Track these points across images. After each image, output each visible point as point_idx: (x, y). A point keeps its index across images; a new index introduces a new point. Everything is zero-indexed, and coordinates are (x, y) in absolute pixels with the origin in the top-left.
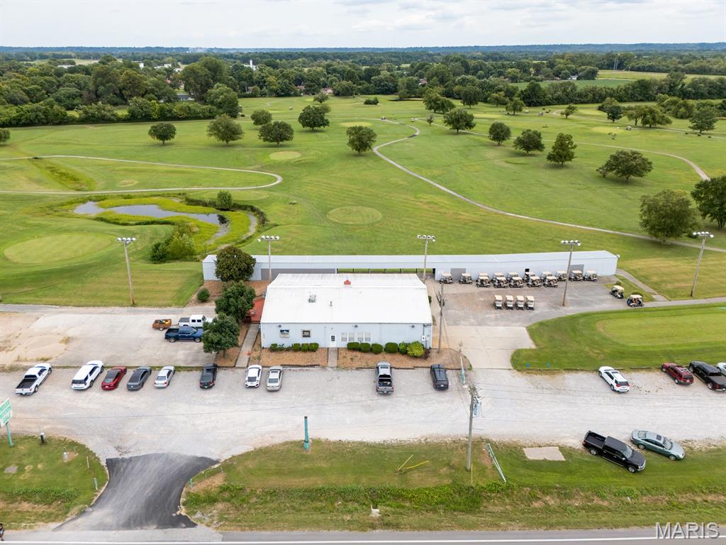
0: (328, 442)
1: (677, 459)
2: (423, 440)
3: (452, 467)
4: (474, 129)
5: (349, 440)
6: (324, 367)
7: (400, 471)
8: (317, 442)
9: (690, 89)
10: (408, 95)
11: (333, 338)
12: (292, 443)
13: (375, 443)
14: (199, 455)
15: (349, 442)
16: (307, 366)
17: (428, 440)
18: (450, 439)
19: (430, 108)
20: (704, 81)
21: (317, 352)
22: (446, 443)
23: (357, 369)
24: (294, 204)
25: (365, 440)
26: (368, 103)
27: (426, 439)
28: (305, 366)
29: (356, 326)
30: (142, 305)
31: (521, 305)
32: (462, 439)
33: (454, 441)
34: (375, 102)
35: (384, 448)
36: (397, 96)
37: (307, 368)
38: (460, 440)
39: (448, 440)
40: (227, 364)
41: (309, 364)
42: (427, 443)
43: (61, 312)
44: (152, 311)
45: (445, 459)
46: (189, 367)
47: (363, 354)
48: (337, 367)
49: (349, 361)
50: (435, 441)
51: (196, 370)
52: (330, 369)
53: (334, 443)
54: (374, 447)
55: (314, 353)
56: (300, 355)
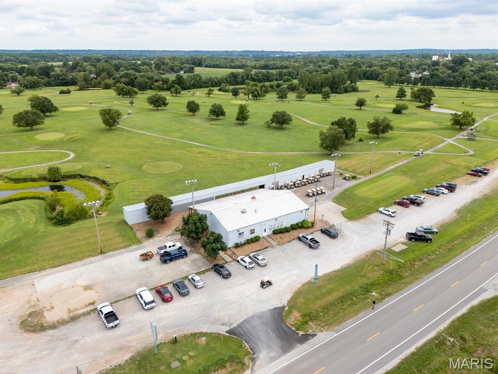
0: (320, 277)
1: (436, 233)
2: (354, 260)
3: (377, 266)
4: (168, 106)
6: (272, 247)
9: (255, 77)
10: (87, 86)
11: (265, 230)
12: (306, 284)
14: (272, 308)
15: (329, 273)
19: (119, 95)
20: (260, 73)
21: (260, 241)
22: (364, 258)
23: (288, 242)
24: (109, 168)
26: (62, 92)
28: (263, 249)
29: (276, 220)
30: (109, 251)
31: (320, 193)
32: (367, 254)
33: (366, 256)
34: (68, 92)
35: (345, 270)
36: (78, 87)
37: (265, 250)
40: (221, 263)
42: (358, 261)
43: (47, 275)
44: (123, 252)
46: (201, 272)
48: (278, 244)
49: (280, 239)
51: (208, 272)
52: (276, 247)
53: (323, 276)
54: (340, 271)
56: (253, 245)
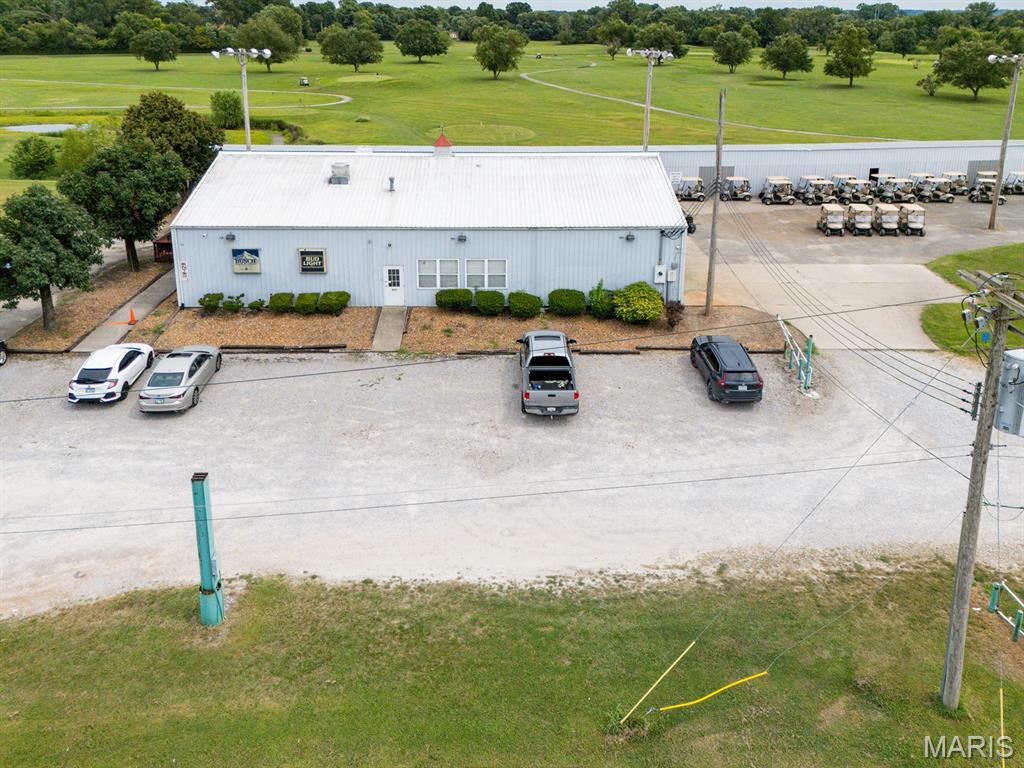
0: (314, 591)
2: (709, 571)
3: (868, 694)
5: (407, 577)
6: (358, 353)
7: (633, 723)
8: (266, 592)
10: (575, 38)
11: (394, 278)
12: (153, 597)
13: (513, 586)
15: (404, 588)
16: (303, 350)
17: (732, 573)
18: (817, 566)
21: (343, 316)
22: (810, 584)
23: (462, 355)
25: (471, 578)
27: (723, 568)
28: (296, 350)
29: (462, 239)
32: (867, 566)
33: (839, 574)
35: (551, 611)
36: (559, 42)
37: (304, 355)
38: (859, 569)
39: (813, 570)
40: (47, 345)
41: (313, 344)
42: (729, 584)
45: (826, 655)
47: (482, 321)
48: (400, 352)
49: (439, 336)
50: (761, 575)
52: (377, 357)
53: (341, 592)
54: (508, 606)
55: (336, 319)
56: (290, 323)
